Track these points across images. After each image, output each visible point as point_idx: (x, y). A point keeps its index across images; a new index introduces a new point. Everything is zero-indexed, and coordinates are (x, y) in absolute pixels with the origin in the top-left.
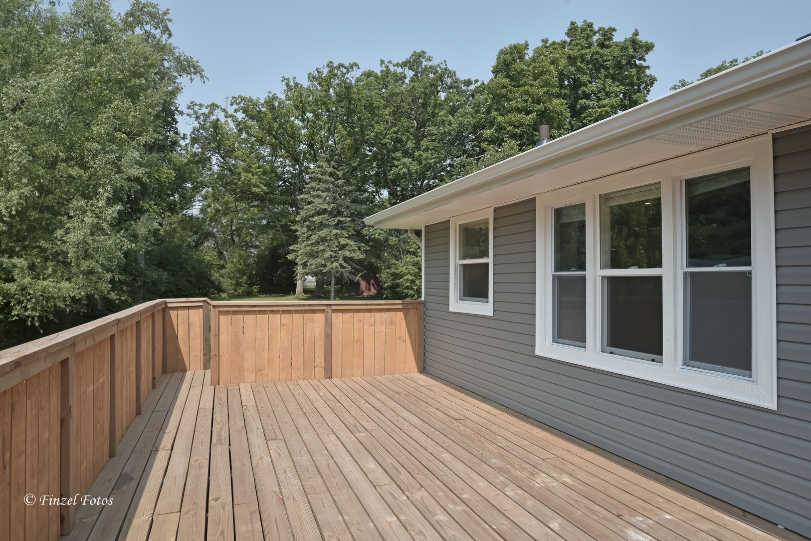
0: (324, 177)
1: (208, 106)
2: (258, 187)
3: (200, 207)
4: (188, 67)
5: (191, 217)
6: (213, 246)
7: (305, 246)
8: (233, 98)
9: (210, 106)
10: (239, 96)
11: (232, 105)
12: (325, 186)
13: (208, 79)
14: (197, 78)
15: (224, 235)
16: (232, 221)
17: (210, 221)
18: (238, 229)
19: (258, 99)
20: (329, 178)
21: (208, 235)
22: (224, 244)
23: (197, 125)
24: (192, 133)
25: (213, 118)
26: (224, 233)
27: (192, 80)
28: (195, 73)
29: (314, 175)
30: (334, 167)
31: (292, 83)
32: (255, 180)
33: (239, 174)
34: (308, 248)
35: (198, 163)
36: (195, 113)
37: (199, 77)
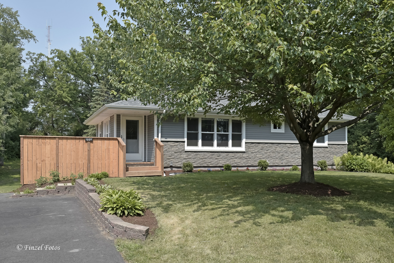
0: (102, 94)
1: (38, 54)
2: (66, 98)
3: (32, 106)
4: (27, 35)
5: (27, 112)
6: (41, 130)
7: (92, 130)
8: (52, 50)
9: (39, 54)
10: (55, 49)
11: (51, 54)
12: (103, 98)
13: (38, 41)
14: (32, 40)
15: (47, 123)
16: (52, 116)
17: (40, 116)
18: (56, 120)
19: (66, 52)
20: (105, 94)
21: (37, 124)
22: (48, 129)
23: (32, 64)
24: (29, 68)
25: (40, 60)
26: (48, 122)
27: (29, 41)
28: (31, 38)
29: (97, 92)
30: (108, 89)
31: (85, 40)
32: (64, 94)
33: (56, 91)
34: (94, 131)
35: (32, 84)
36: (31, 57)
37: (33, 39)
